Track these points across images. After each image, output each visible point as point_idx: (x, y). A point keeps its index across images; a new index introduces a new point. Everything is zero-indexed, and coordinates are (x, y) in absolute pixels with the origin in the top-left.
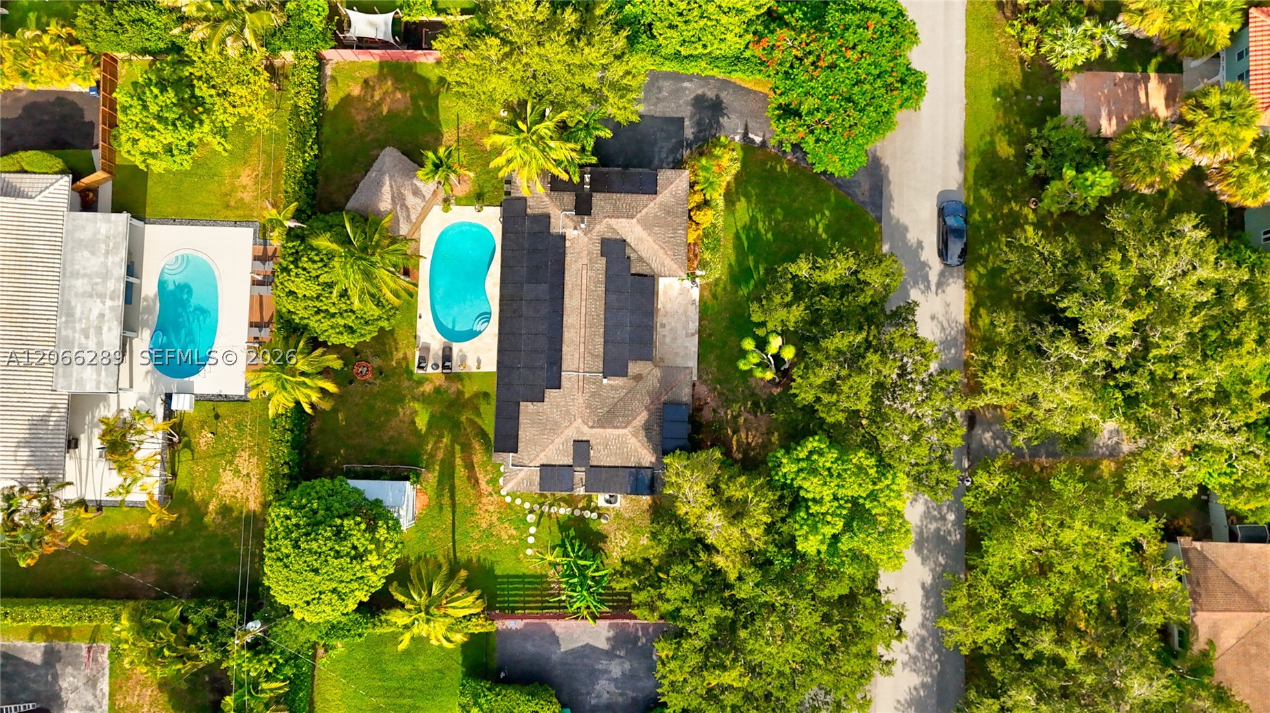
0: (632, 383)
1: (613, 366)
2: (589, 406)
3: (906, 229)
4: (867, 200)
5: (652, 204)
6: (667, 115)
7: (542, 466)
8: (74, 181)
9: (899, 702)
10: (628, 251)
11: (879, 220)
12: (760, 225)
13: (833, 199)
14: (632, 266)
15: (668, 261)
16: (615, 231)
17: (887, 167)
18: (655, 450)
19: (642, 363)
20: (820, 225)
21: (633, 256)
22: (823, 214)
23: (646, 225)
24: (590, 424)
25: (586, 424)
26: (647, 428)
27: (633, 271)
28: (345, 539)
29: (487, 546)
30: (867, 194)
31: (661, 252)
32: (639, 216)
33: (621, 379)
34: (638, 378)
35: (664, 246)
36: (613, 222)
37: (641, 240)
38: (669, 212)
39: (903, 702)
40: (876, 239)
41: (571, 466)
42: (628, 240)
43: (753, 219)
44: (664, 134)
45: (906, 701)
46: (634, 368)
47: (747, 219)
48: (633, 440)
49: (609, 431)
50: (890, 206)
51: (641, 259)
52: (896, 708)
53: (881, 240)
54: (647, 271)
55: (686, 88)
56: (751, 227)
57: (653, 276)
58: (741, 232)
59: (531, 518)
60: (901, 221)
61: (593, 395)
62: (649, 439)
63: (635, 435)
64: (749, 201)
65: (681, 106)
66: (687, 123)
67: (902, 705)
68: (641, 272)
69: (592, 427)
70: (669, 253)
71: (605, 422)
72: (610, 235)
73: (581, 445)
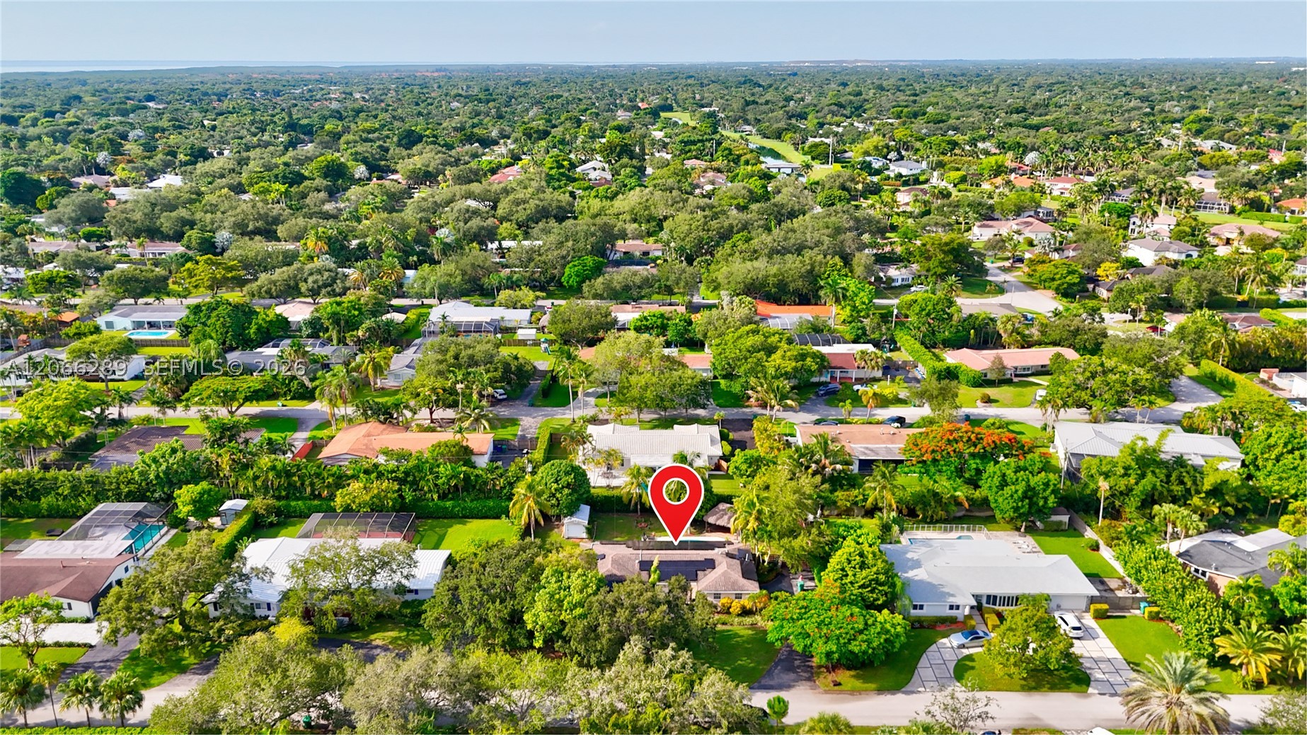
1: (644, 564)
2: (623, 558)
4: (762, 683)
5: (737, 576)
8: (721, 458)
10: (709, 570)
12: (739, 640)
13: (761, 667)
14: (702, 571)
16: (720, 564)
17: (789, 691)
20: (743, 662)
21: (707, 572)
22: (750, 663)
23: (724, 574)
24: (615, 559)
27: (699, 572)
30: (767, 683)
31: (710, 581)
32: (730, 572)
35: (714, 582)
36: (725, 564)
37: (716, 574)
38: (734, 583)
42: (716, 569)
43: (742, 637)
46: (645, 574)
49: (610, 563)
51: (705, 575)
54: (699, 577)
57: (697, 579)
61: (630, 558)
68: (699, 575)
69: (613, 559)
70: (711, 583)
71: (614, 561)
72: (717, 563)
73: (603, 557)
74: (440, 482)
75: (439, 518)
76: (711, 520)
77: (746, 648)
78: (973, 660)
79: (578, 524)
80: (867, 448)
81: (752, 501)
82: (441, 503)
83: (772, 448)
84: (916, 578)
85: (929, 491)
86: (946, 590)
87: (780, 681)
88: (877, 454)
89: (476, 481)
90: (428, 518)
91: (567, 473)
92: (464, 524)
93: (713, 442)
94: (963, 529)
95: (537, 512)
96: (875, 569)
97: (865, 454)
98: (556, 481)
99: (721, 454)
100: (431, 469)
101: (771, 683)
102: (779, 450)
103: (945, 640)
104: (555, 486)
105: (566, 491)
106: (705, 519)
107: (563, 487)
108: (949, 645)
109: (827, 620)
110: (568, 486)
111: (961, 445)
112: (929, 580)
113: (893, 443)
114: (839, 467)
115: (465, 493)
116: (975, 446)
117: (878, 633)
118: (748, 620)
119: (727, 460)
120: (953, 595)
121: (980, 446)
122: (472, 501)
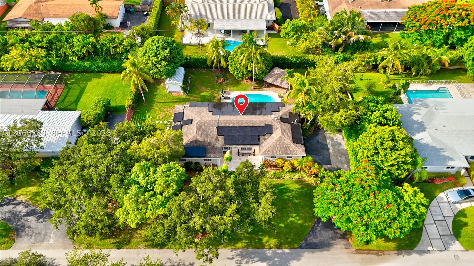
0: (215, 137)
1: (221, 130)
2: (205, 123)
3: (299, 260)
4: (308, 242)
5: (289, 141)
6: (331, 159)
7: (184, 113)
8: (274, 21)
9: (54, 260)
10: (268, 135)
11: (300, 247)
12: (289, 194)
13: (307, 224)
14: (263, 136)
15: (266, 148)
16: (276, 129)
17: (330, 250)
18: (187, 144)
19: (223, 141)
20: (294, 219)
21: (266, 136)
22: (299, 220)
23: (280, 139)
24: (198, 123)
25: (198, 122)
26: (196, 141)
27: (260, 137)
28: (162, 50)
29: (157, 111)
30: (311, 241)
31: (269, 145)
32: (283, 136)
33: (216, 133)
34: (217, 140)
35: (272, 146)
36: (279, 128)
37: (273, 138)
38: (286, 148)
39: (53, 262)
40: (291, 245)
41: (183, 120)
42: (273, 134)
43: (292, 191)
44: (322, 158)
45: (54, 263)
46: (221, 138)
47: (291, 188)
48: (191, 136)
49: (196, 129)
50: (309, 252)
51: (265, 139)
52: (52, 258)
53: (291, 248)
54: (261, 141)
55: (344, 165)
56: (288, 190)
57: (259, 144)
58: (285, 186)
59: (166, 122)
60: (302, 258)
61: (210, 124)
62: (191, 142)
63: (193, 137)
64: (299, 189)
65: (336, 164)
66: (329, 166)
67: (52, 261)
68: (260, 140)
69: (197, 124)
70: (269, 148)
71: (199, 128)
72: (274, 128)
73: (190, 122)
74: (75, 50)
75: (83, 72)
76: (269, 80)
77: (295, 204)
78: (465, 216)
79: (175, 84)
80: (372, 13)
81: (303, 82)
82: (81, 63)
83: (309, 15)
84: (423, 142)
85: (423, 55)
86: (446, 154)
87: (322, 239)
88: (380, 18)
89: (102, 49)
90: (75, 72)
91: (164, 49)
92: (99, 77)
93: (269, 9)
94: (442, 82)
95: (142, 81)
96: (403, 152)
97: (371, 18)
98: (156, 55)
99: (274, 19)
100: (67, 40)
101: (315, 241)
102: (314, 16)
103: (442, 195)
104: (155, 59)
105: (164, 63)
106: (264, 79)
107: (162, 60)
108: (445, 200)
109: (367, 208)
110: (165, 59)
111: (452, 19)
112: (433, 144)
113: (389, 8)
114: (361, 37)
115: (97, 56)
116: (463, 20)
117: (409, 219)
118: (296, 176)
119: (279, 24)
120: (451, 159)
121: (466, 21)
122: (102, 62)
